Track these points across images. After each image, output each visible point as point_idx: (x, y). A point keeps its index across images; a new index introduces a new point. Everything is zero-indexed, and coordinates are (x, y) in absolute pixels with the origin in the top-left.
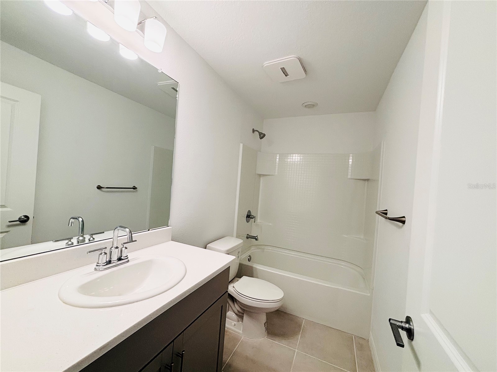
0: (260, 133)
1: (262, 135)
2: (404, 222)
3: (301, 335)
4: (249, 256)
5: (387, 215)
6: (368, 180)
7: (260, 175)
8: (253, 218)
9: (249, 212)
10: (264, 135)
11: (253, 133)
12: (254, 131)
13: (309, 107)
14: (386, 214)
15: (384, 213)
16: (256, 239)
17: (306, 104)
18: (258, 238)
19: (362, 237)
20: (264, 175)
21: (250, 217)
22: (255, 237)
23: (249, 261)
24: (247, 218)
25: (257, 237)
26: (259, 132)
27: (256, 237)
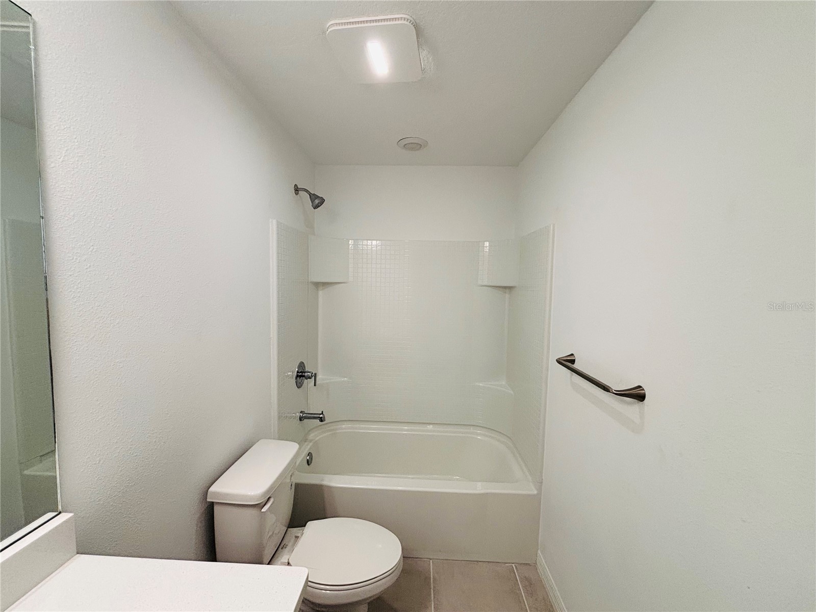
0: (313, 197)
1: (317, 201)
2: (641, 397)
3: (434, 602)
4: (308, 455)
5: (573, 364)
6: (510, 288)
7: (318, 285)
8: (311, 378)
9: (302, 365)
10: (322, 201)
11: (297, 194)
12: (297, 190)
13: (412, 149)
14: (573, 362)
15: (568, 362)
16: (321, 420)
17: (406, 141)
18: (324, 417)
19: (504, 383)
20: (325, 284)
21: (304, 376)
22: (318, 416)
23: (309, 465)
24: (296, 378)
25: (322, 414)
26: (310, 194)
27: (320, 414)
